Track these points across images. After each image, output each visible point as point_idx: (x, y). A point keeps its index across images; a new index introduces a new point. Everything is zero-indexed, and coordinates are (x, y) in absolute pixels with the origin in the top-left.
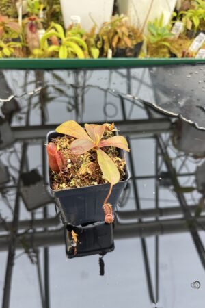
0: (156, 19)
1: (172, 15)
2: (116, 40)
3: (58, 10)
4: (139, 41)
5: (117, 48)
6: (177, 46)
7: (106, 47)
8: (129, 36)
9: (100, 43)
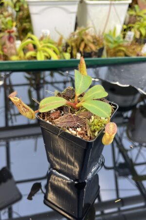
0: (110, 31)
1: (123, 28)
2: (83, 45)
3: (28, 27)
4: (101, 46)
5: (84, 52)
6: (131, 51)
7: (74, 52)
8: (94, 43)
9: (69, 49)
